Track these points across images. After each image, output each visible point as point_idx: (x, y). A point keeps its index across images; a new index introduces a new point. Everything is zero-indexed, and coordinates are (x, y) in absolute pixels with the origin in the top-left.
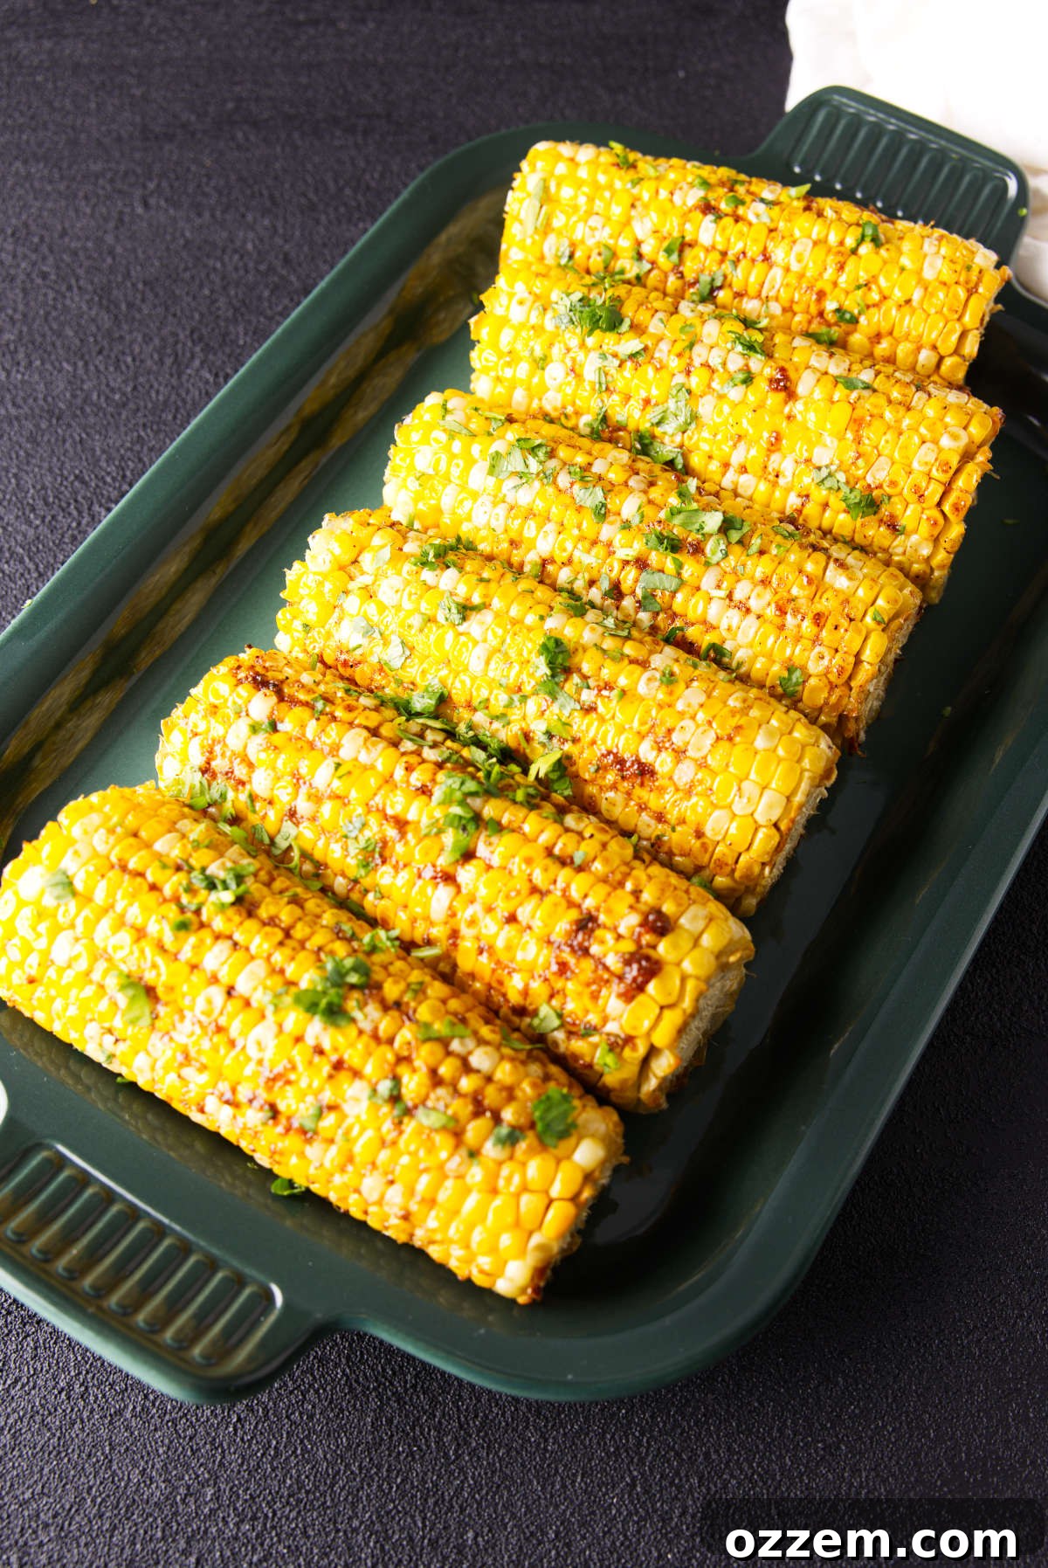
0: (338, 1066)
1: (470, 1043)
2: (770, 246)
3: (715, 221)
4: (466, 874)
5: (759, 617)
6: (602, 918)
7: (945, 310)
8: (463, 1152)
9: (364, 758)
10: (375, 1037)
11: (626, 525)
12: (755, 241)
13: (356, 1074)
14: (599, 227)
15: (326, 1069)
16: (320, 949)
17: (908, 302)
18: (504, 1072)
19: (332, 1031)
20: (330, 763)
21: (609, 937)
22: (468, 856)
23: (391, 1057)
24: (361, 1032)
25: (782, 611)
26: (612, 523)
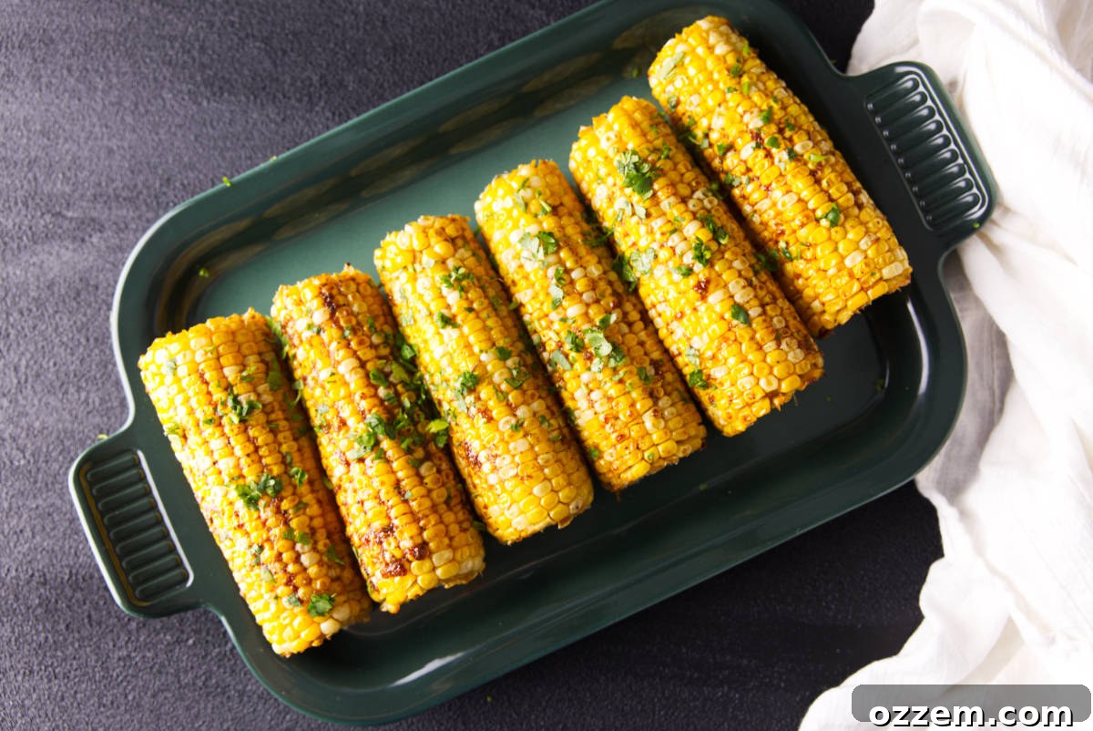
0: (241, 526)
1: (307, 548)
2: (774, 185)
3: (754, 149)
4: (356, 467)
5: (596, 413)
6: (396, 534)
7: (840, 291)
8: (273, 595)
9: (347, 377)
10: (264, 524)
11: (564, 320)
12: (768, 177)
13: (247, 534)
14: (695, 104)
15: (236, 524)
16: (267, 465)
17: (825, 271)
18: (313, 571)
19: (246, 509)
20: (330, 370)
21: (393, 544)
22: (361, 460)
23: (265, 536)
24: (259, 517)
25: (607, 420)
26: (558, 314)
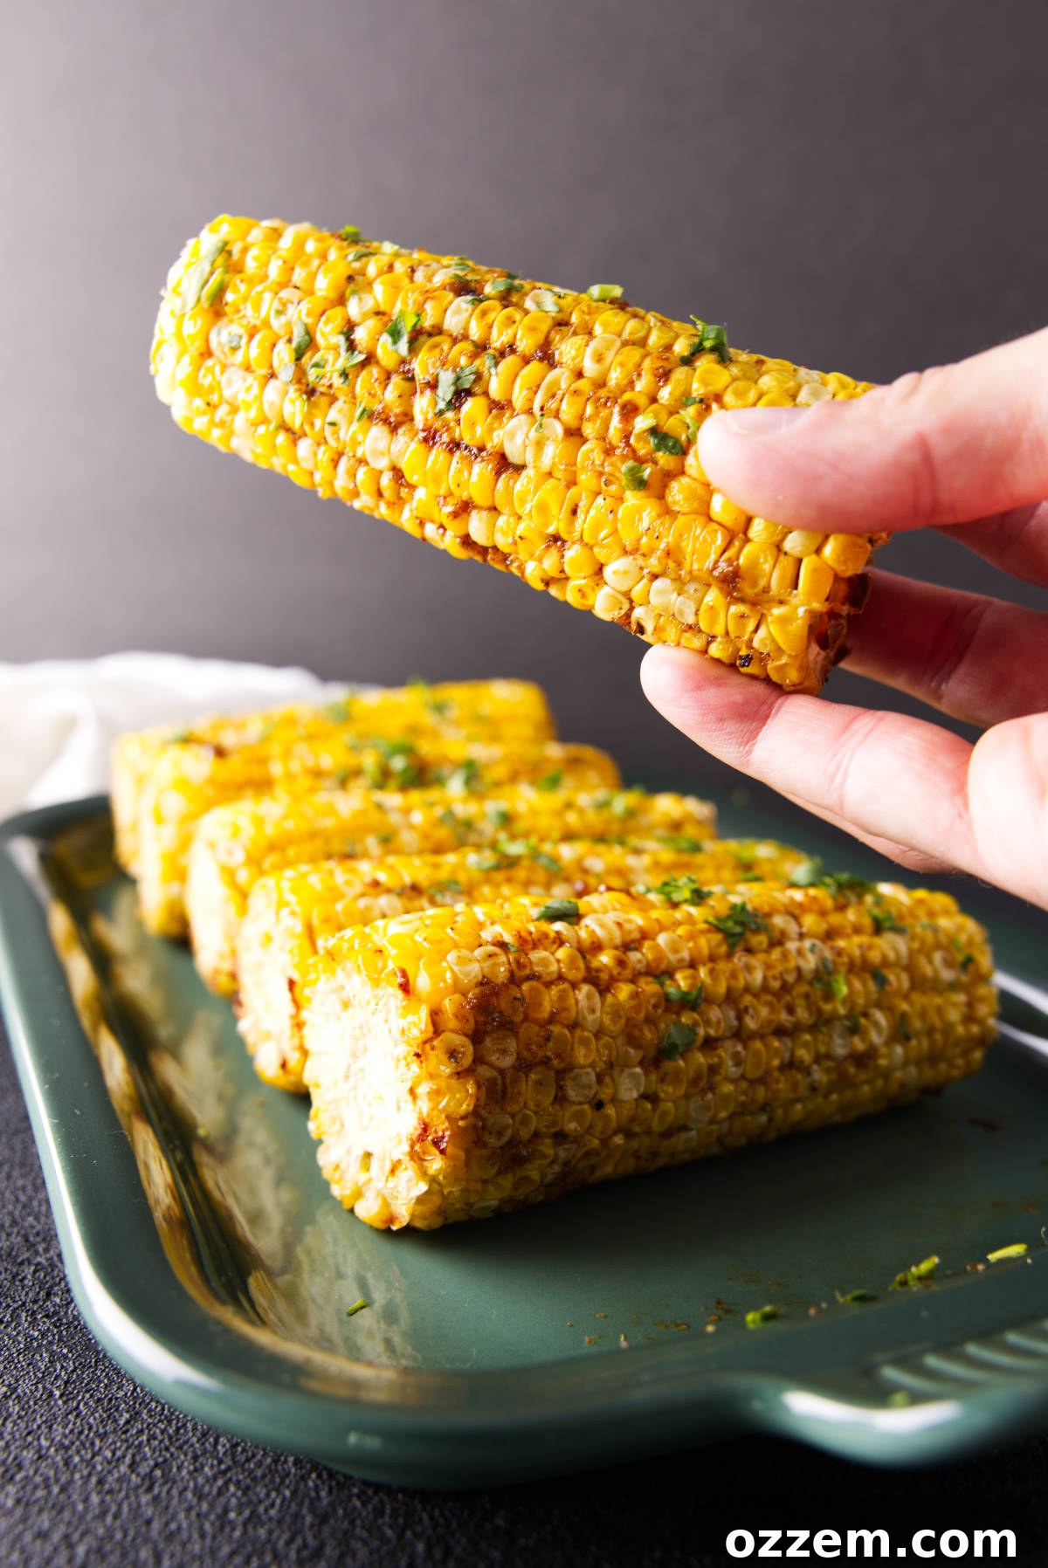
2: (554, 341)
3: (472, 304)
12: (531, 332)
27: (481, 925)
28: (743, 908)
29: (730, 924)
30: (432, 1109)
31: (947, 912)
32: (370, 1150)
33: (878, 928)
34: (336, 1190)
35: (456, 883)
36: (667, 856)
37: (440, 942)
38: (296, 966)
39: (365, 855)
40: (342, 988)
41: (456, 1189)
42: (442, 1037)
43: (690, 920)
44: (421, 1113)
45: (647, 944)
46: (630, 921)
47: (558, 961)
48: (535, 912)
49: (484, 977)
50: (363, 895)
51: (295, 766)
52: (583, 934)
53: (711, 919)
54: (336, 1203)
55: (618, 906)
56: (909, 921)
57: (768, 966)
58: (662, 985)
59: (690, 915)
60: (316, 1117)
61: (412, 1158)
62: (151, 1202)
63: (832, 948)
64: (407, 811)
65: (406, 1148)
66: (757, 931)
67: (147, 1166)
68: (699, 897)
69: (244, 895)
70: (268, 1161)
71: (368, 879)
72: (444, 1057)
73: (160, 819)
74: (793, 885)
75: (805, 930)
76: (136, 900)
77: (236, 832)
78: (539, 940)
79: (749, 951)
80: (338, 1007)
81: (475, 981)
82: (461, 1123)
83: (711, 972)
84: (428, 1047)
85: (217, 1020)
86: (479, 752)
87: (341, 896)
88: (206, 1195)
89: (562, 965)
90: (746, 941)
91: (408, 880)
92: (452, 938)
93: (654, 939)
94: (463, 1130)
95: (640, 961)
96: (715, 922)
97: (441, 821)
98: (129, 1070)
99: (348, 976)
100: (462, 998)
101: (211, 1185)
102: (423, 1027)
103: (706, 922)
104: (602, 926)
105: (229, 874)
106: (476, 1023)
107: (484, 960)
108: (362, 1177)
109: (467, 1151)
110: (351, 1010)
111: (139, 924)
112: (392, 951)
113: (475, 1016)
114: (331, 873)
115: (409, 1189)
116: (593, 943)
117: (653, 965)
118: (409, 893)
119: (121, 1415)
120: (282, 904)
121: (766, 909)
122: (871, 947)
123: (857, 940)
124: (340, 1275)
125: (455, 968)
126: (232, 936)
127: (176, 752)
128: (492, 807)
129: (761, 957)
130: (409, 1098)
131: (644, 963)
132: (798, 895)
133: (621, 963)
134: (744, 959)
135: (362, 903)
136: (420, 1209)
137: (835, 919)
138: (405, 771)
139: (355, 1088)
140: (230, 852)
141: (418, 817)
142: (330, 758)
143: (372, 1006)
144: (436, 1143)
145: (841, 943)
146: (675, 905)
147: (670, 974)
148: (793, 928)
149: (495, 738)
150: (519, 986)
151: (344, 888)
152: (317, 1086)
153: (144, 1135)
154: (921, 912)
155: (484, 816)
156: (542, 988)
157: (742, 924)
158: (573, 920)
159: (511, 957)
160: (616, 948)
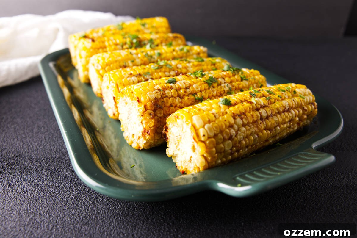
27: (154, 85)
28: (212, 77)
29: (209, 81)
30: (146, 126)
31: (257, 75)
32: (134, 134)
33: (242, 80)
34: (128, 142)
35: (149, 73)
36: (196, 63)
37: (145, 90)
38: (115, 94)
39: (128, 66)
40: (125, 100)
41: (152, 142)
42: (147, 111)
43: (201, 81)
44: (144, 127)
45: (191, 87)
46: (187, 82)
47: (171, 93)
48: (166, 81)
49: (155, 97)
50: (128, 77)
51: (111, 43)
52: (177, 86)
53: (205, 81)
54: (128, 144)
55: (184, 79)
56: (249, 77)
57: (217, 90)
58: (194, 96)
59: (200, 80)
60: (122, 126)
61: (143, 136)
62: (87, 144)
63: (232, 85)
64: (137, 54)
65: (141, 134)
66: (215, 83)
67: (85, 137)
68: (202, 75)
69: (102, 76)
70: (113, 133)
71: (129, 73)
72: (147, 115)
73: (81, 57)
74: (224, 71)
75: (226, 81)
76: (78, 75)
77: (99, 61)
78: (167, 88)
79: (213, 87)
80: (125, 104)
81: (153, 99)
82: (152, 128)
83: (205, 93)
84: (144, 113)
85: (99, 102)
86: (153, 36)
87: (124, 78)
88: (98, 142)
89: (172, 93)
90: (213, 85)
91: (138, 73)
92: (148, 89)
93: (192, 86)
94: (153, 129)
95: (189, 91)
96: (206, 81)
97: (145, 56)
98: (79, 115)
99: (126, 98)
100: (151, 102)
101: (99, 140)
102: (143, 109)
103: (204, 81)
104: (181, 84)
105: (98, 71)
106: (154, 107)
107: (155, 94)
108: (133, 139)
109: (154, 134)
110: (127, 104)
111: (79, 80)
112: (135, 93)
113: (154, 106)
114: (121, 72)
115: (142, 142)
116: (179, 88)
117: (192, 92)
118: (139, 76)
119: (87, 190)
120: (111, 80)
121: (217, 77)
122: (240, 84)
123: (237, 83)
124: (130, 158)
125: (149, 96)
126: (100, 85)
127: (83, 40)
128: (156, 52)
129: (216, 88)
130: (141, 124)
131: (190, 91)
132: (224, 73)
133: (185, 92)
134: (212, 89)
135: (128, 79)
136: (145, 145)
137: (232, 78)
138: (136, 42)
139: (130, 121)
140: (98, 66)
141: (140, 55)
142: (119, 40)
143: (132, 104)
144: (147, 133)
145: (234, 84)
146: (197, 78)
147: (196, 94)
148: (223, 81)
149: (157, 33)
150: (163, 99)
151: (124, 76)
152: (122, 120)
153: (84, 130)
154: (252, 75)
155: (155, 54)
156: (168, 99)
157: (212, 81)
158: (174, 83)
159: (161, 93)
160: (184, 89)
